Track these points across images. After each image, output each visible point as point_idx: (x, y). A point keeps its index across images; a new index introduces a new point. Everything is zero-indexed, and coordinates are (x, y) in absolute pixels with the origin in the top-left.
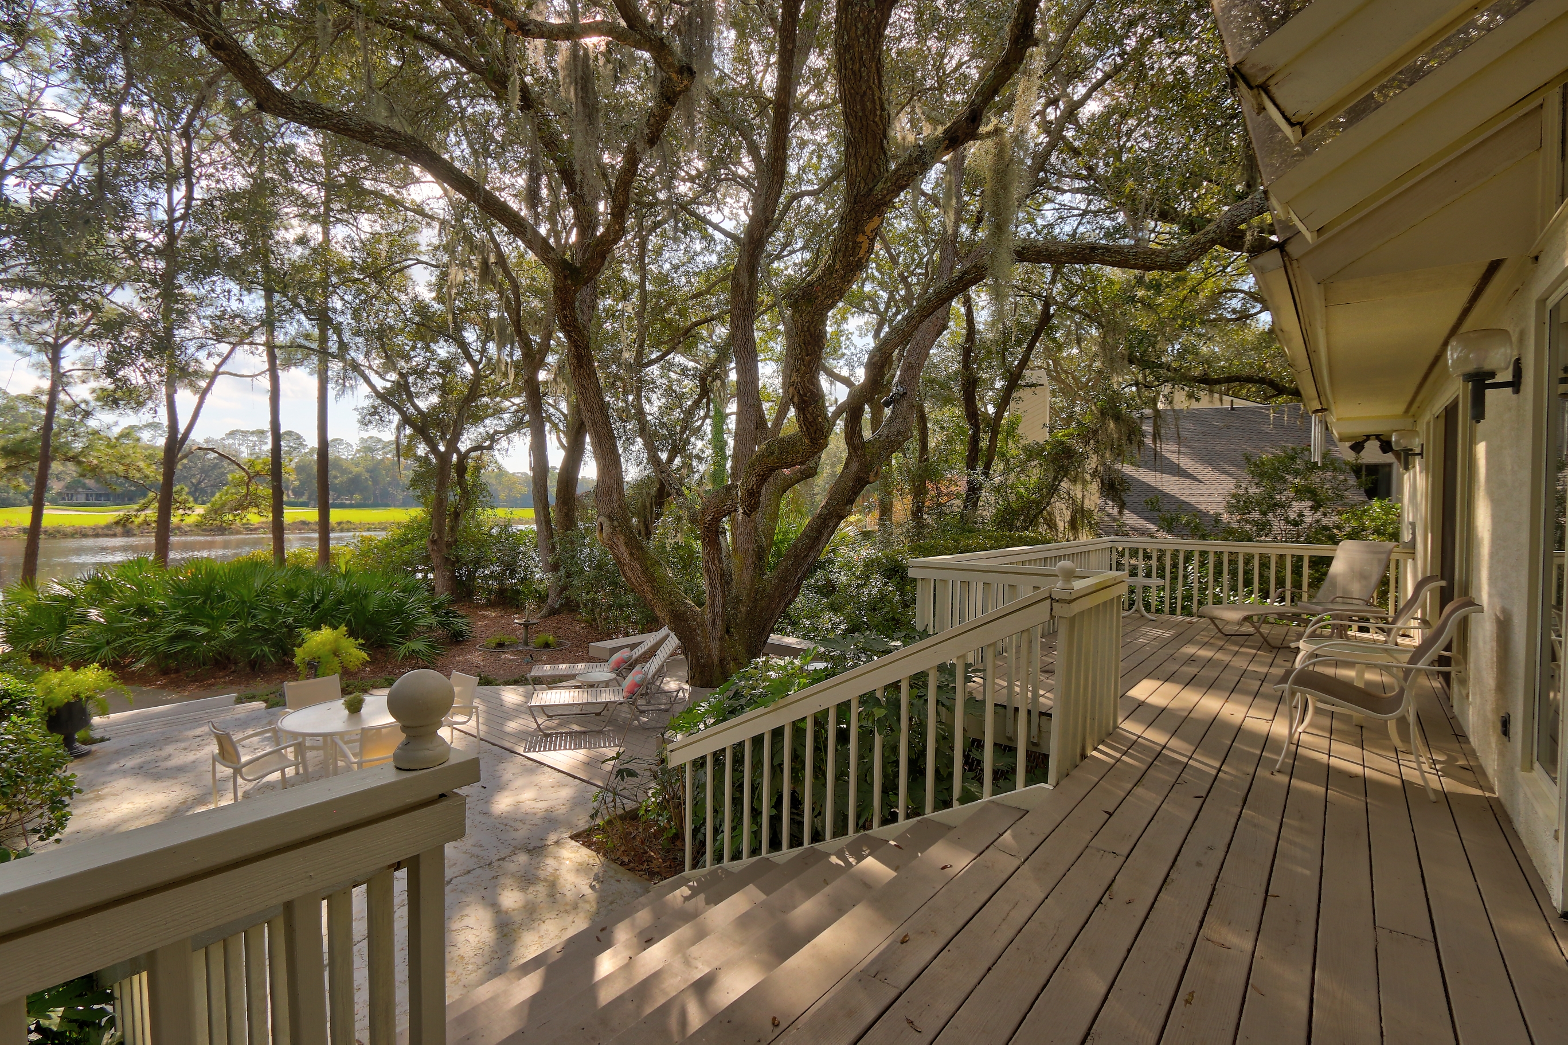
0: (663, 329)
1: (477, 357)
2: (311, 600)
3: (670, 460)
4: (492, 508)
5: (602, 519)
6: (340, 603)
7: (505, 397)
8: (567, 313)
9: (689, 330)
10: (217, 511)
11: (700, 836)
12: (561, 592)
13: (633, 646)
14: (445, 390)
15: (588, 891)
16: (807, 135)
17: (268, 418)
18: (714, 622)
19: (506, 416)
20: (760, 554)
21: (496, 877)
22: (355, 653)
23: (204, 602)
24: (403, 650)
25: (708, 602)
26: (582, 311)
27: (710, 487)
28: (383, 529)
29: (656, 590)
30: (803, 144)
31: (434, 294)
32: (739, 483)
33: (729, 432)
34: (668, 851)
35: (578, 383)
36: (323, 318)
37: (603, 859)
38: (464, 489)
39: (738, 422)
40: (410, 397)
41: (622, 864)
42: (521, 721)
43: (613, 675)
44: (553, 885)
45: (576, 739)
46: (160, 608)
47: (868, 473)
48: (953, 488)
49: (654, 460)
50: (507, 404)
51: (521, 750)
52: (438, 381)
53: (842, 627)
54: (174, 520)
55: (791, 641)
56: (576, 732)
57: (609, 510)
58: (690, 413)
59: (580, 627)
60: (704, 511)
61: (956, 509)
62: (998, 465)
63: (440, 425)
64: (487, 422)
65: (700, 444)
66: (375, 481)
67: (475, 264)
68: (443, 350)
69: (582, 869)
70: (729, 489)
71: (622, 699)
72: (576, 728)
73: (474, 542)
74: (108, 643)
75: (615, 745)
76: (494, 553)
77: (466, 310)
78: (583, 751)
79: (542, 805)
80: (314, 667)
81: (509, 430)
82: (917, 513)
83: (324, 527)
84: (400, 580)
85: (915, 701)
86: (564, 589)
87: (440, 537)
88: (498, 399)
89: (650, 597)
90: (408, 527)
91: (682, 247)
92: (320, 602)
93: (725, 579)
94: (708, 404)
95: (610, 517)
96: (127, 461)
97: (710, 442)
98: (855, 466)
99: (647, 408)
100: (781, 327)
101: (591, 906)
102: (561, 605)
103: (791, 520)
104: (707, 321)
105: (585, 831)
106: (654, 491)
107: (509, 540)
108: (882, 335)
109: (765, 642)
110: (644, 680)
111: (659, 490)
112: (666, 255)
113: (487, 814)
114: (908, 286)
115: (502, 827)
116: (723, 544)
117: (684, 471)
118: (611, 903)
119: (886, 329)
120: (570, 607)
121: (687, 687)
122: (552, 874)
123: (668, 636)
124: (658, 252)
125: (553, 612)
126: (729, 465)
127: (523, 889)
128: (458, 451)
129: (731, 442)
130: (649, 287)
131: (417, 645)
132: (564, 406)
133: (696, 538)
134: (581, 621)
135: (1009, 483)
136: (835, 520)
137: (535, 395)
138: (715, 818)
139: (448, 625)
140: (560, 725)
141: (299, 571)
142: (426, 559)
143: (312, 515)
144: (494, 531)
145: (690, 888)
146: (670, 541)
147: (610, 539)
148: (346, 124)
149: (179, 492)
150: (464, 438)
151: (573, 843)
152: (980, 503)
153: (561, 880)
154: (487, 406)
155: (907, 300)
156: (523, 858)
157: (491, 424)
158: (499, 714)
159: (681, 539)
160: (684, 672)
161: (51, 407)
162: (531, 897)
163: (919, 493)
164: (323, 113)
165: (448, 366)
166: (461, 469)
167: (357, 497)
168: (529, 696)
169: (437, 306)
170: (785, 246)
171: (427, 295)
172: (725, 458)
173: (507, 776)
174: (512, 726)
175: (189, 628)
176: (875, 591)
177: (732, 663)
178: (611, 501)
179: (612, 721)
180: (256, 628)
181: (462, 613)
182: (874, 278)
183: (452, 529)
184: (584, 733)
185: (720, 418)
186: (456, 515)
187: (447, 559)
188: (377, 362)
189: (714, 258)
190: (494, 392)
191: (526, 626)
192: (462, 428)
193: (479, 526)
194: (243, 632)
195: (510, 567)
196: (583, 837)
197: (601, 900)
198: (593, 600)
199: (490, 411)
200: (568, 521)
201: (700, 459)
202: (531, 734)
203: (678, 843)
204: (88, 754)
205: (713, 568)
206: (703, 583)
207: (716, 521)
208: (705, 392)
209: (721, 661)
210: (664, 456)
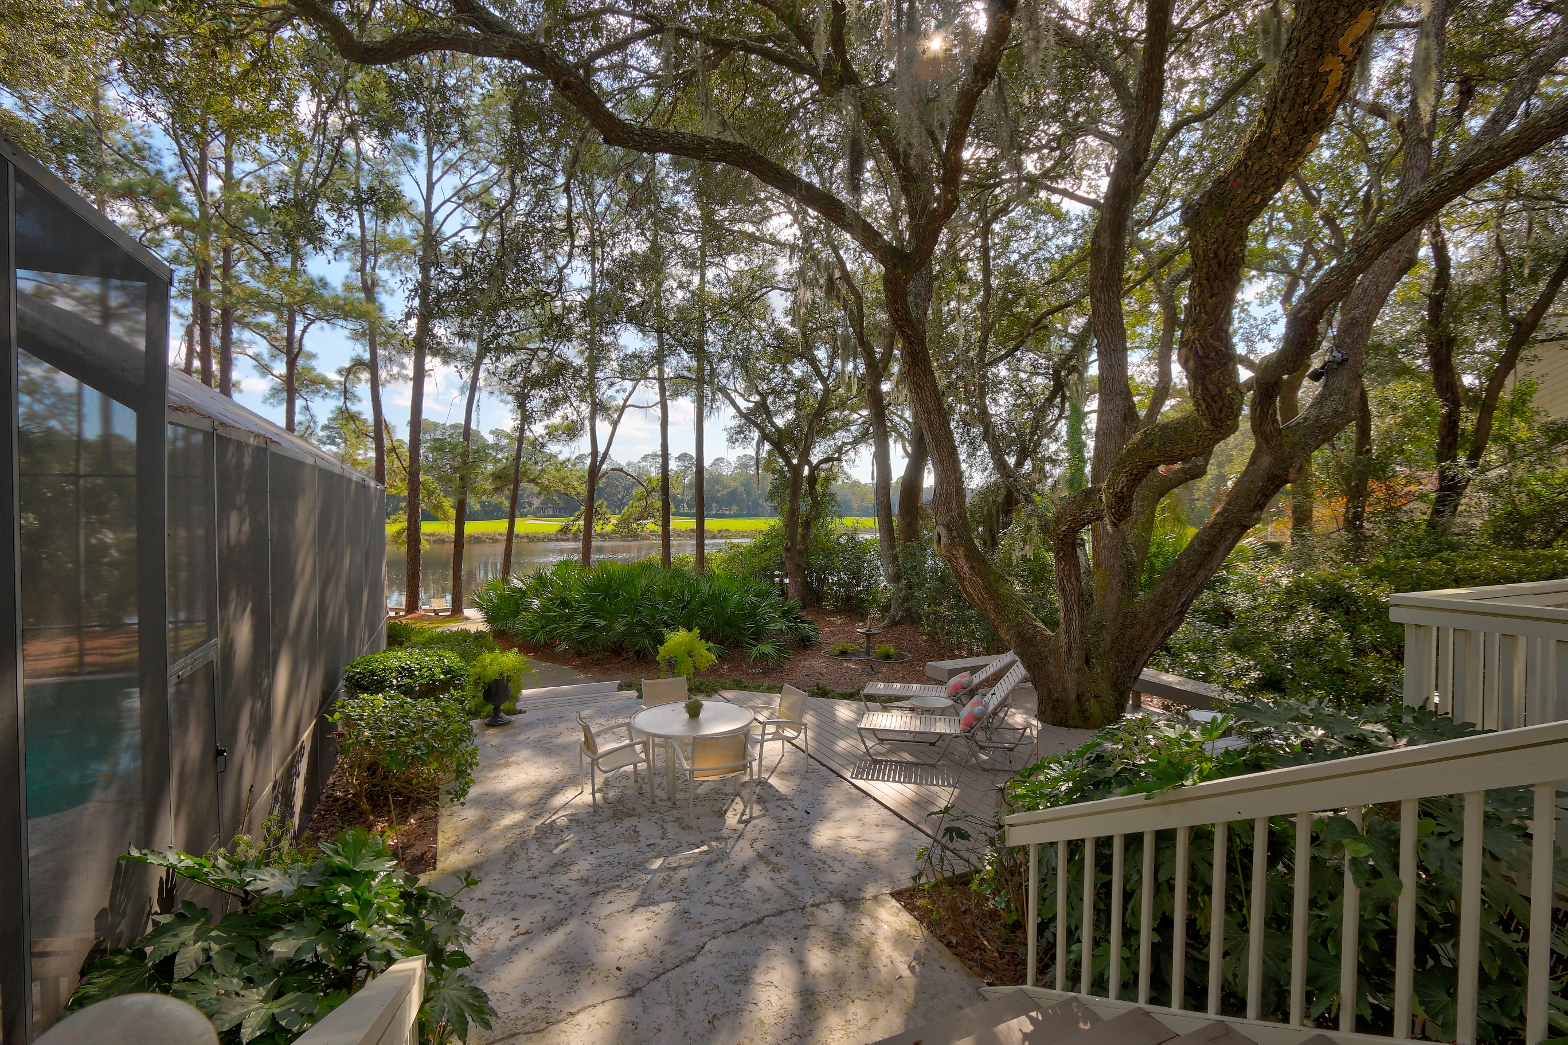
0: (1011, 324)
1: (825, 371)
2: (682, 600)
3: (1020, 464)
4: (840, 517)
5: (940, 529)
6: (704, 604)
7: (854, 410)
8: (899, 306)
9: (1039, 320)
10: (625, 521)
11: (1048, 934)
12: (903, 603)
13: (974, 670)
14: (799, 406)
15: (906, 973)
16: (1187, 74)
17: (660, 441)
18: (1069, 650)
19: (853, 428)
20: (1130, 572)
21: (807, 927)
22: (706, 654)
23: (604, 599)
24: (754, 652)
25: (1063, 626)
26: (916, 305)
27: (1065, 493)
28: (747, 537)
29: (1000, 609)
30: (1181, 84)
31: (789, 318)
32: (1103, 485)
33: (1088, 432)
34: (1006, 942)
35: (914, 383)
36: (699, 350)
37: (926, 933)
38: (814, 500)
39: (1100, 420)
40: (769, 415)
41: (949, 945)
42: (851, 741)
43: (951, 702)
44: (867, 952)
45: (907, 771)
46: (577, 601)
47: (1286, 469)
48: (1413, 488)
49: (1001, 465)
50: (856, 416)
51: (848, 775)
52: (792, 399)
53: (1254, 674)
54: (597, 529)
55: (1170, 679)
56: (908, 763)
57: (947, 520)
58: (1041, 412)
59: (921, 640)
60: (1058, 520)
61: (1419, 517)
62: (1493, 454)
63: (793, 439)
64: (837, 434)
65: (1053, 447)
66: (749, 494)
67: (822, 281)
68: (798, 369)
69: (900, 940)
70: (1089, 494)
71: (958, 732)
72: (907, 757)
73: (823, 550)
74: (543, 627)
75: (949, 785)
76: (839, 562)
77: (817, 329)
78: (912, 786)
79: (864, 846)
80: (672, 665)
81: (856, 441)
82: (1353, 522)
83: (700, 533)
84: (755, 585)
85: (1431, 841)
86: (905, 600)
87: (793, 545)
88: (846, 412)
89: (993, 616)
90: (767, 535)
91: (1032, 234)
92: (689, 602)
93: (1084, 600)
94: (1063, 402)
95: (948, 527)
96: (566, 481)
97: (1065, 444)
98: (1266, 461)
99: (992, 409)
100: (1154, 307)
101: (908, 995)
102: (902, 617)
103: (1168, 529)
104: (1061, 308)
105: (907, 890)
106: (1000, 499)
107: (855, 549)
108: (1294, 300)
109: (1136, 678)
110: (984, 713)
111: (1006, 497)
112: (1014, 245)
113: (806, 844)
114: (1336, 231)
115: (821, 865)
116: (1082, 559)
117: (1035, 476)
118: (933, 998)
119: (1301, 290)
120: (912, 618)
121: (1035, 722)
122: (867, 939)
123: (1013, 663)
124: (1006, 242)
125: (895, 623)
126: (1088, 469)
127: (833, 950)
128: (809, 463)
129: (1091, 444)
130: (995, 283)
131: (767, 648)
132: (907, 414)
133: (1049, 550)
134: (923, 634)
135: (1515, 478)
136: (1236, 530)
137: (878, 405)
138: (1069, 915)
139: (797, 629)
140: (891, 751)
141: (678, 574)
142: (781, 565)
143: (691, 523)
144: (842, 540)
145: (1032, 1020)
146: (1017, 554)
147: (948, 551)
148: (680, 143)
149: (600, 506)
150: (816, 451)
151: (894, 902)
152: (1460, 508)
153: (877, 949)
154: (836, 419)
155: (1334, 250)
156: (836, 909)
157: (841, 437)
158: (829, 729)
159: (1029, 551)
160: (1033, 704)
161: (521, 439)
162: (841, 962)
163: (1356, 494)
164: (660, 136)
165: (801, 384)
166: (812, 479)
167: (735, 508)
168: (860, 716)
169: (792, 330)
170: (1159, 207)
171: (784, 322)
172: (1083, 461)
173: (831, 803)
174: (842, 745)
175: (593, 620)
176: (1305, 629)
177: (1092, 701)
178: (949, 509)
179: (946, 755)
180: (640, 623)
181: (810, 619)
182: (1281, 230)
183: (804, 537)
184: (916, 764)
185: (1078, 418)
186: (807, 525)
187: (799, 566)
188: (741, 386)
189: (1069, 240)
190: (842, 405)
191: (868, 635)
192: (813, 442)
193: (828, 534)
194: (629, 625)
195: (856, 576)
196: (905, 897)
197: (920, 990)
198: (935, 612)
199: (839, 424)
200: (911, 530)
201: (1053, 462)
202: (860, 758)
203: (1019, 933)
204: (509, 723)
205: (1068, 586)
206: (1056, 599)
207: (1074, 530)
208: (1059, 387)
209: (1079, 697)
210: (1012, 460)
